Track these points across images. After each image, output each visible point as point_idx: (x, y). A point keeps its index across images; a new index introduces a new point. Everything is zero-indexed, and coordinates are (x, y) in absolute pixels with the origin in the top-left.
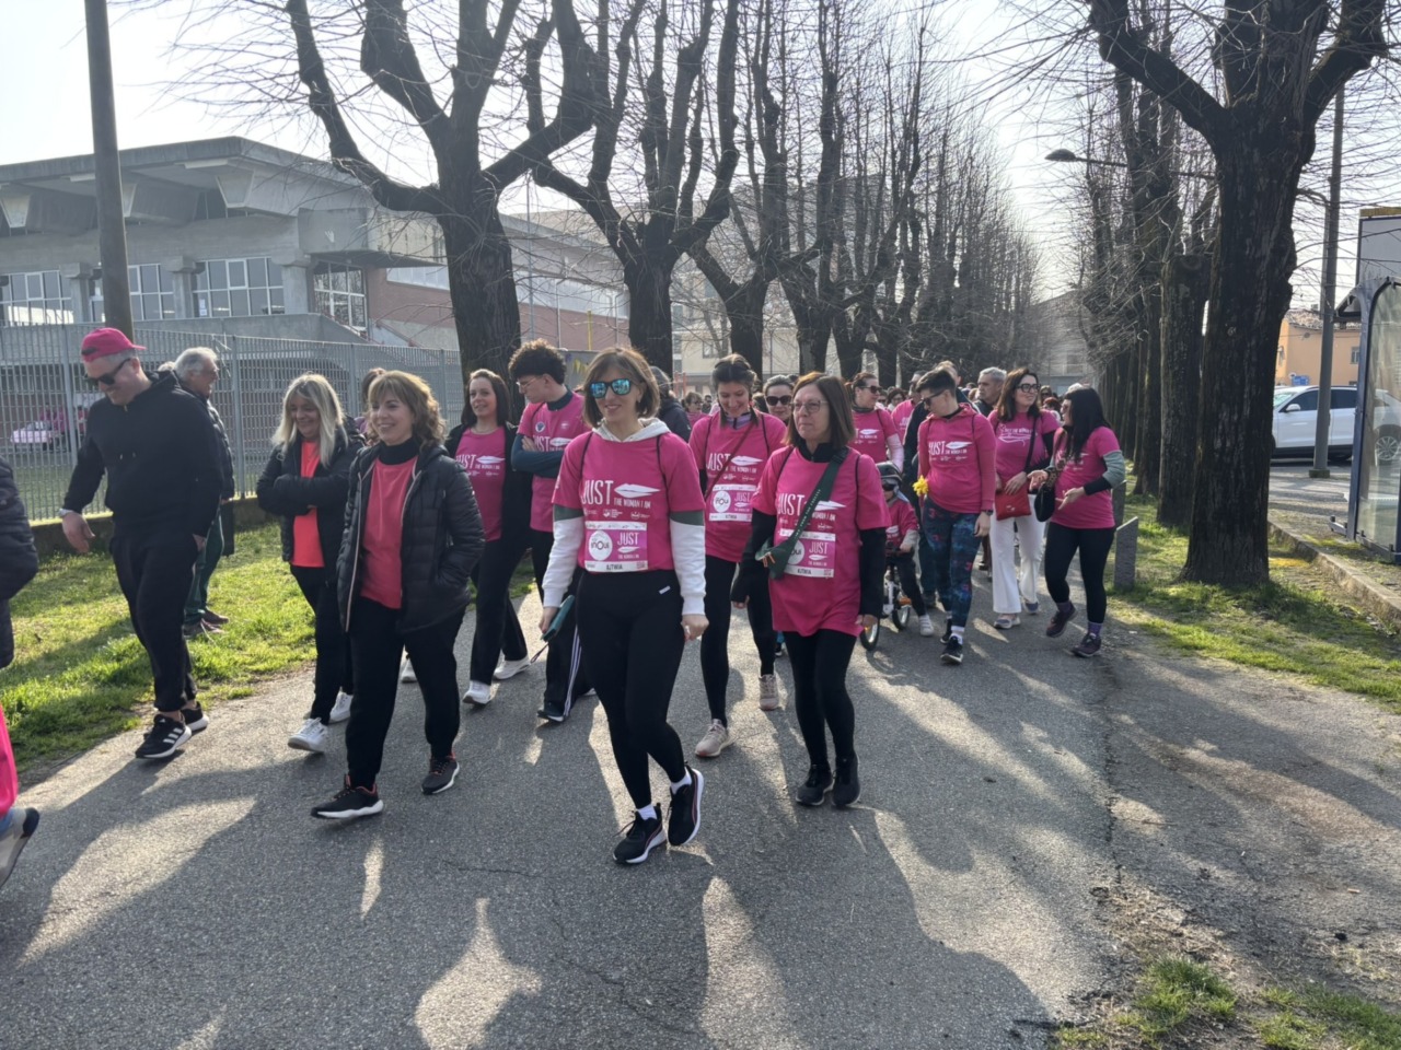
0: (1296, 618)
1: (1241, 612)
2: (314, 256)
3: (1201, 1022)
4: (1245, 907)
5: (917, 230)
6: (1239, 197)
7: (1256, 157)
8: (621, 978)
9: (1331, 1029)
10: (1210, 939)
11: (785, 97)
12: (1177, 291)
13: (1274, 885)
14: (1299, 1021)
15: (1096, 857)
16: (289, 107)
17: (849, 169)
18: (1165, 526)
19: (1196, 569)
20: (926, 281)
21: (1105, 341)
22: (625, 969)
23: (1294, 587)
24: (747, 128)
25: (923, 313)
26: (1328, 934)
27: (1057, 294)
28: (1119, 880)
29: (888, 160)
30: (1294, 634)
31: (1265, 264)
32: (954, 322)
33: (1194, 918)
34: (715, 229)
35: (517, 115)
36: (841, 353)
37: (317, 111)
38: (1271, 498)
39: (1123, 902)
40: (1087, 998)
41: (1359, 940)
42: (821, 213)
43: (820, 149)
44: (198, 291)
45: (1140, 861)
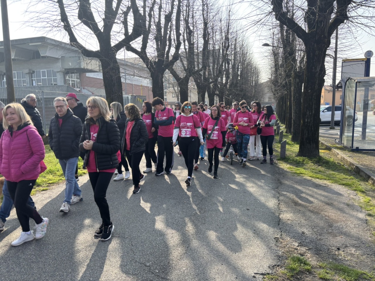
0: (326, 166)
1: (313, 164)
2: (65, 69)
3: (303, 272)
4: (314, 241)
5: (229, 64)
6: (311, 56)
7: (315, 46)
8: (150, 265)
9: (336, 273)
10: (305, 250)
11: (193, 28)
12: (296, 81)
13: (321, 235)
14: (328, 271)
15: (276, 229)
16: (58, 29)
17: (211, 47)
18: (293, 142)
19: (301, 153)
20: (231, 77)
21: (278, 93)
22: (151, 263)
23: (326, 157)
24: (184, 36)
25: (230, 86)
26: (335, 248)
27: (265, 81)
28: (281, 235)
29: (221, 45)
30: (326, 170)
31: (318, 74)
32: (238, 88)
33: (300, 245)
34: (175, 63)
35: (121, 32)
36: (209, 96)
37: (66, 30)
38: (320, 134)
39: (282, 241)
40: (273, 267)
41: (343, 250)
42: (203, 59)
43: (203, 42)
44: (33, 79)
45: (287, 230)
